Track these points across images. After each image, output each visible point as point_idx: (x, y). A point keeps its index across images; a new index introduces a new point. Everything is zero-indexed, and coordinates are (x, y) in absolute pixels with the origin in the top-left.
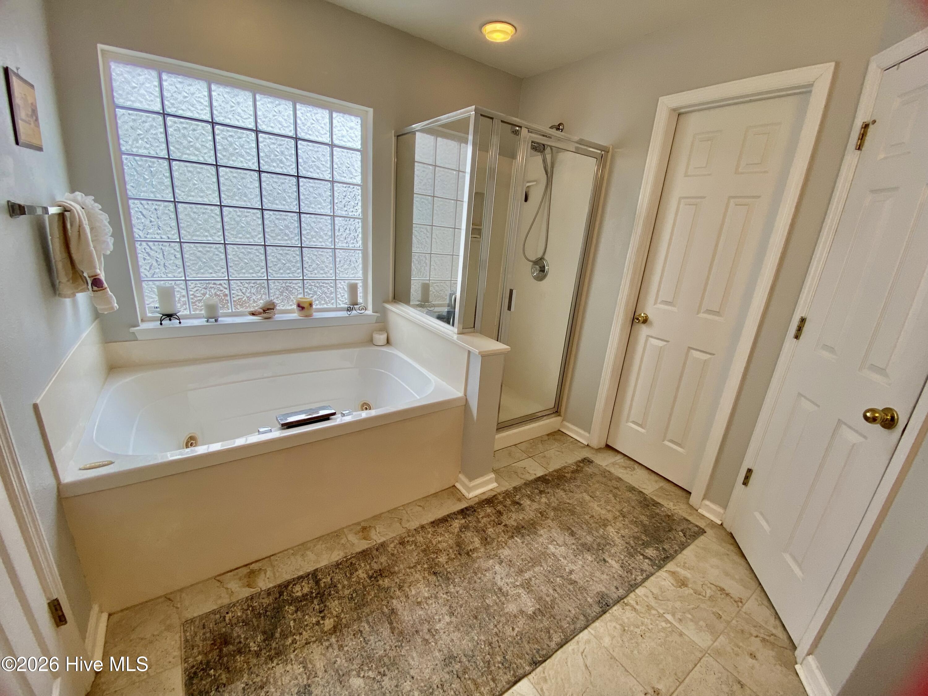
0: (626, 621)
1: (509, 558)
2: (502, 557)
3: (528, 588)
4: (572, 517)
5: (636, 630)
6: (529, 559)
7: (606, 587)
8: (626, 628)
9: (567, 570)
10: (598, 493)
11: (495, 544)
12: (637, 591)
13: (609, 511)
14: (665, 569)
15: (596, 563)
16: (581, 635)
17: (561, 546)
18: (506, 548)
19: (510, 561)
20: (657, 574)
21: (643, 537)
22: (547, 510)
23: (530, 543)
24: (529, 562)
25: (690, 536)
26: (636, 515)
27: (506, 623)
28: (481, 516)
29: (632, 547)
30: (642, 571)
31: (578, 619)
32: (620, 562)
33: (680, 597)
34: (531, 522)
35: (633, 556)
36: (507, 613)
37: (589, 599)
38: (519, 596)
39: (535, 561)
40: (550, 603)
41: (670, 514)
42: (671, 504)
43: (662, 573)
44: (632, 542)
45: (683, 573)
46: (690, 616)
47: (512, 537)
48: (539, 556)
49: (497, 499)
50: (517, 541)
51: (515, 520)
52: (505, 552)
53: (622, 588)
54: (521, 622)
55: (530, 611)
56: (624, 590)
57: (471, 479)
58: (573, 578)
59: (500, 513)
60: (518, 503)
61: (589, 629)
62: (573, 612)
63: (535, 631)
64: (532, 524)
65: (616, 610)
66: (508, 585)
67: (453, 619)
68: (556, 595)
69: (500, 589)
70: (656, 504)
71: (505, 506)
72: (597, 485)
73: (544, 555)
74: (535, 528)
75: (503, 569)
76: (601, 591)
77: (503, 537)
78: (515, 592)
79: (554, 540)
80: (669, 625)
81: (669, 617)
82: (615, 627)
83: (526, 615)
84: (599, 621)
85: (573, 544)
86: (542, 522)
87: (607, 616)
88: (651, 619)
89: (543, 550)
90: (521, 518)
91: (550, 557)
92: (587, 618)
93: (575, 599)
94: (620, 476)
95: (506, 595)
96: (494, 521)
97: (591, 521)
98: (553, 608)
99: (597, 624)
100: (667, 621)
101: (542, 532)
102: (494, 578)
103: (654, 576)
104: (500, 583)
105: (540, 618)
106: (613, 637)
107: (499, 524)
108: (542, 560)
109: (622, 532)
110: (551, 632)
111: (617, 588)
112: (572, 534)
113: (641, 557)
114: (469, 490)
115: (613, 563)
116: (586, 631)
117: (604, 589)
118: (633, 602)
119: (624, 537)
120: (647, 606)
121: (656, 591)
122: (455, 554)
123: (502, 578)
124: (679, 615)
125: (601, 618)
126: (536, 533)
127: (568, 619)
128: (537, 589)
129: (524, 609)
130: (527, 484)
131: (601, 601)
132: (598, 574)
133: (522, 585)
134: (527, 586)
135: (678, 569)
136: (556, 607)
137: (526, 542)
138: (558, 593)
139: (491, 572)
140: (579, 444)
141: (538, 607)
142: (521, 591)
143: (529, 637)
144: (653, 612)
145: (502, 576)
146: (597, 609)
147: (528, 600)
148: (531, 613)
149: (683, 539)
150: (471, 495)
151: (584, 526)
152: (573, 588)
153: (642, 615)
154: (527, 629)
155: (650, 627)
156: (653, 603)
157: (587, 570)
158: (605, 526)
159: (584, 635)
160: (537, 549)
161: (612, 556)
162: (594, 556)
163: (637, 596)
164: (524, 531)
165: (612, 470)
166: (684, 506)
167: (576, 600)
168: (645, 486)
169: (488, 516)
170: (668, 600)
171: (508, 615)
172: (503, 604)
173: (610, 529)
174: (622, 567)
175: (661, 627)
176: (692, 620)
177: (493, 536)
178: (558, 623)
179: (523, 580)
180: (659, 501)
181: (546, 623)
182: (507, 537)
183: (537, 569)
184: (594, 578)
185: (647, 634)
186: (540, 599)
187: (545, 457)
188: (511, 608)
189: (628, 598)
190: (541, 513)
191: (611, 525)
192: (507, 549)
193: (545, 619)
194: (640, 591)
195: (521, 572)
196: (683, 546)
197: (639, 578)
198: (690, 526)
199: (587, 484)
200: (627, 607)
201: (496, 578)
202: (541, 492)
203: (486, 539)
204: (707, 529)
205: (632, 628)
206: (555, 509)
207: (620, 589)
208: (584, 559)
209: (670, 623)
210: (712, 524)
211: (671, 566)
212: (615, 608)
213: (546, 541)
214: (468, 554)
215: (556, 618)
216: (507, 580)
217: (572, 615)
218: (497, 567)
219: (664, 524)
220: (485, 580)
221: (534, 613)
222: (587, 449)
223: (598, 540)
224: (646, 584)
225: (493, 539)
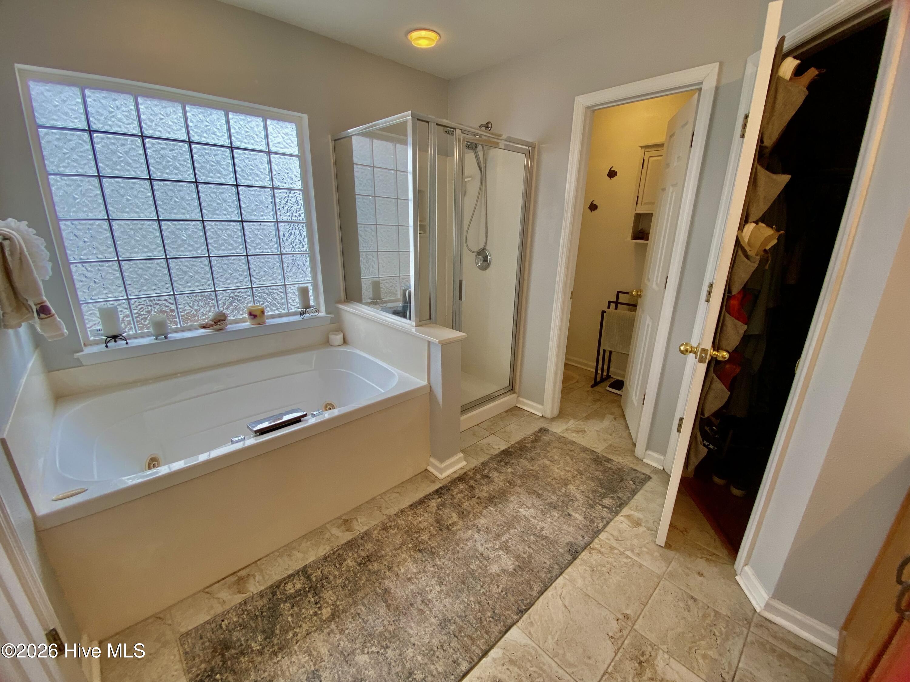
0: (594, 563)
1: (485, 526)
2: (480, 526)
3: (506, 549)
4: (536, 481)
5: (604, 569)
6: (503, 524)
7: (573, 538)
8: (595, 569)
9: (538, 528)
10: (556, 457)
11: (471, 516)
12: (600, 536)
13: (569, 471)
14: (621, 514)
15: (562, 518)
16: (557, 581)
17: (529, 508)
18: (481, 517)
19: (488, 529)
20: (615, 519)
21: (601, 491)
22: (514, 479)
23: (503, 510)
24: (504, 527)
25: (639, 483)
26: (591, 472)
27: (491, 583)
28: (455, 493)
29: (591, 500)
30: (602, 518)
31: (553, 568)
32: (583, 514)
33: (636, 535)
34: (501, 491)
35: (593, 507)
36: (491, 574)
37: (560, 550)
38: (499, 557)
39: (509, 525)
40: (527, 559)
41: (620, 467)
42: (620, 458)
43: (619, 518)
44: (591, 495)
45: (637, 515)
46: (645, 550)
47: (486, 507)
48: (513, 520)
49: (467, 476)
50: (491, 510)
51: (487, 492)
52: (482, 522)
53: (587, 536)
54: (504, 579)
55: (511, 568)
56: (589, 537)
57: (442, 461)
58: (545, 534)
59: (472, 488)
60: (487, 476)
61: (564, 575)
62: (548, 563)
63: (517, 584)
64: (502, 493)
65: (584, 555)
66: (488, 549)
67: (443, 588)
68: (532, 551)
69: (482, 554)
70: (608, 460)
71: (476, 481)
72: (555, 450)
73: (517, 518)
74: (505, 496)
75: (482, 536)
76: (570, 542)
77: (478, 508)
78: (495, 554)
79: (523, 504)
80: (630, 560)
81: (628, 553)
82: (585, 570)
83: (508, 572)
84: (571, 566)
85: (541, 505)
86: (511, 490)
87: (578, 561)
88: (615, 558)
89: (515, 514)
90: (491, 489)
91: (522, 520)
92: (560, 566)
93: (548, 551)
94: (574, 439)
95: (487, 558)
96: (468, 495)
97: (554, 483)
98: (530, 562)
99: (569, 569)
100: (628, 557)
101: (512, 498)
102: (475, 546)
103: (613, 521)
104: (481, 549)
105: (520, 573)
106: (584, 578)
107: (473, 497)
108: (516, 524)
109: (581, 488)
110: (532, 583)
111: (583, 537)
112: (539, 496)
113: (600, 507)
114: (441, 471)
115: (577, 515)
116: (561, 577)
117: (572, 539)
118: (597, 546)
119: (583, 492)
120: (610, 547)
121: (615, 533)
122: (436, 530)
123: (482, 545)
124: (637, 551)
125: (573, 564)
126: (507, 501)
127: (545, 570)
128: (515, 548)
129: (505, 568)
130: (492, 459)
131: (571, 550)
132: (565, 527)
133: (501, 548)
134: (505, 547)
135: (632, 513)
136: (533, 562)
137: (499, 509)
138: (533, 549)
139: (471, 541)
140: (535, 416)
141: (517, 563)
142: (501, 553)
143: (513, 591)
144: (616, 551)
145: (482, 542)
146: (568, 557)
147: (508, 559)
148: (512, 570)
149: (634, 486)
150: (444, 475)
151: (548, 488)
152: (546, 542)
153: (607, 556)
154: (510, 584)
155: (615, 564)
156: (614, 544)
157: (555, 526)
158: (566, 485)
159: (560, 580)
160: (510, 514)
161: (575, 510)
162: (560, 512)
163: (600, 540)
164: (496, 500)
165: (566, 435)
166: (630, 459)
167: (550, 552)
168: (595, 446)
169: (462, 492)
170: (627, 540)
171: (492, 576)
172: (486, 566)
173: (571, 487)
174: (585, 518)
175: (623, 563)
176: (647, 553)
177: (469, 509)
178: (536, 575)
179: (500, 543)
180: (610, 457)
181: (526, 577)
182: (481, 508)
183: (512, 531)
184: (563, 532)
185: (613, 571)
186: (517, 557)
187: (506, 432)
188: (494, 569)
189: (594, 543)
190: (508, 482)
191: (571, 483)
192: (483, 518)
193: (525, 573)
194: (603, 536)
195: (498, 536)
196: (634, 493)
197: (601, 525)
198: (638, 475)
199: (546, 450)
200: (594, 551)
201: (477, 545)
202: (506, 464)
203: (463, 513)
204: (652, 475)
205: (599, 568)
206: (521, 477)
207: (585, 536)
208: (552, 516)
209: (631, 558)
210: (655, 470)
211: (626, 511)
212: (584, 553)
213: (517, 506)
214: (448, 528)
215: (535, 570)
216: (487, 546)
217: (547, 566)
218: (476, 536)
219: (616, 476)
220: (467, 548)
221: (515, 570)
222: (542, 420)
223: (562, 498)
224: (607, 529)
225: (469, 512)
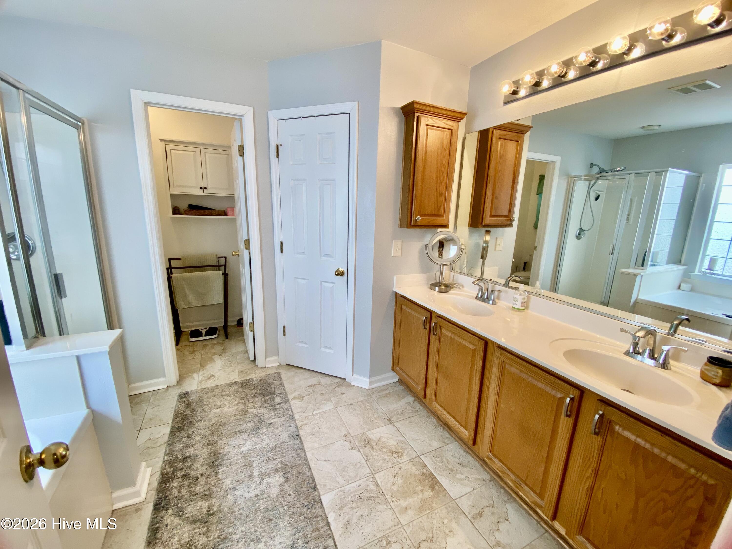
0: (309, 431)
1: (234, 482)
2: (230, 486)
3: (266, 476)
4: (227, 427)
6: (244, 468)
7: (287, 431)
8: (313, 433)
9: (266, 447)
10: (218, 403)
11: (214, 489)
12: (296, 418)
13: (237, 404)
14: (290, 400)
15: (269, 429)
17: (246, 443)
18: (223, 481)
19: (238, 481)
21: (267, 398)
22: (210, 439)
23: (231, 462)
24: (247, 468)
25: (278, 379)
26: (250, 393)
27: (284, 499)
28: (176, 493)
29: (269, 406)
30: (286, 409)
31: (299, 454)
32: (276, 416)
33: (307, 402)
34: (212, 454)
35: (276, 409)
36: (277, 496)
37: (290, 443)
38: (269, 483)
39: (248, 464)
40: (283, 466)
41: (260, 379)
42: (253, 374)
43: (292, 402)
44: (266, 405)
45: (297, 394)
47: (217, 473)
48: (245, 459)
49: (167, 473)
50: (223, 471)
52: (228, 483)
54: (287, 487)
56: (293, 423)
58: (273, 445)
59: (186, 476)
60: (186, 458)
61: (306, 451)
62: (294, 454)
63: (296, 481)
64: (215, 455)
66: (256, 489)
67: (263, 540)
69: (257, 496)
70: (249, 381)
71: (181, 469)
72: (211, 400)
73: (246, 456)
74: (220, 454)
75: (241, 489)
76: (288, 435)
77: (212, 481)
78: (264, 485)
79: (238, 446)
81: (315, 412)
82: (311, 438)
83: (284, 483)
85: (249, 435)
86: (218, 447)
87: (303, 439)
88: (313, 420)
89: (242, 455)
90: (203, 461)
91: (251, 453)
92: (301, 449)
93: (286, 450)
94: (213, 385)
95: (263, 493)
96: (190, 483)
97: (238, 417)
99: (305, 446)
100: (317, 414)
101: (226, 451)
102: (245, 498)
103: (292, 406)
104: (252, 494)
105: (289, 475)
106: (315, 441)
107: (197, 480)
108: (250, 459)
109: (257, 406)
110: (301, 471)
112: (240, 432)
113: (278, 406)
115: (274, 420)
118: (301, 423)
119: (260, 407)
120: (306, 418)
121: (300, 410)
122: (203, 527)
123: (249, 492)
124: (316, 409)
125: (303, 442)
126: (225, 455)
127: (297, 459)
128: (269, 470)
130: (170, 444)
131: (294, 437)
132: (277, 431)
133: (262, 479)
134: (263, 476)
135: (293, 395)
136: (287, 463)
137: (228, 464)
138: (279, 458)
139: (239, 499)
141: (281, 474)
142: (265, 481)
143: (299, 486)
144: (310, 417)
146: (297, 442)
147: (274, 478)
148: (284, 479)
149: (279, 383)
150: (143, 495)
151: (239, 423)
152: (279, 448)
153: (309, 423)
154: (293, 485)
155: (316, 422)
156: (305, 415)
157: (272, 436)
158: (246, 412)
159: (309, 455)
160: (238, 459)
161: (269, 418)
162: (264, 428)
163: (299, 419)
164: (217, 463)
165: (204, 386)
166: (259, 371)
168: (232, 379)
169: (181, 487)
170: (307, 408)
172: (269, 496)
173: (251, 410)
174: (279, 417)
175: (318, 418)
176: (320, 405)
177: (206, 488)
178: (297, 466)
179: (257, 477)
180: (248, 378)
181: (294, 473)
182: (214, 477)
183: (254, 465)
184: (279, 434)
185: (319, 425)
186: (277, 471)
187: (151, 419)
188: (274, 492)
189: (298, 424)
190: (208, 445)
191: (248, 409)
192: (226, 480)
193: (291, 472)
195: (250, 477)
196: (282, 385)
197: (290, 413)
198: (273, 376)
199: (205, 405)
200: (302, 427)
202: (188, 437)
203: (206, 495)
204: (279, 371)
205: (314, 430)
206: (212, 434)
207: (291, 425)
208: (263, 434)
210: (277, 367)
211: (290, 397)
212: (300, 433)
213: (236, 450)
214: (210, 515)
215: (293, 465)
216: (252, 488)
218: (237, 493)
219: (265, 385)
220: (243, 505)
222: (170, 390)
223: (255, 420)
224: (294, 412)
225: (209, 489)
